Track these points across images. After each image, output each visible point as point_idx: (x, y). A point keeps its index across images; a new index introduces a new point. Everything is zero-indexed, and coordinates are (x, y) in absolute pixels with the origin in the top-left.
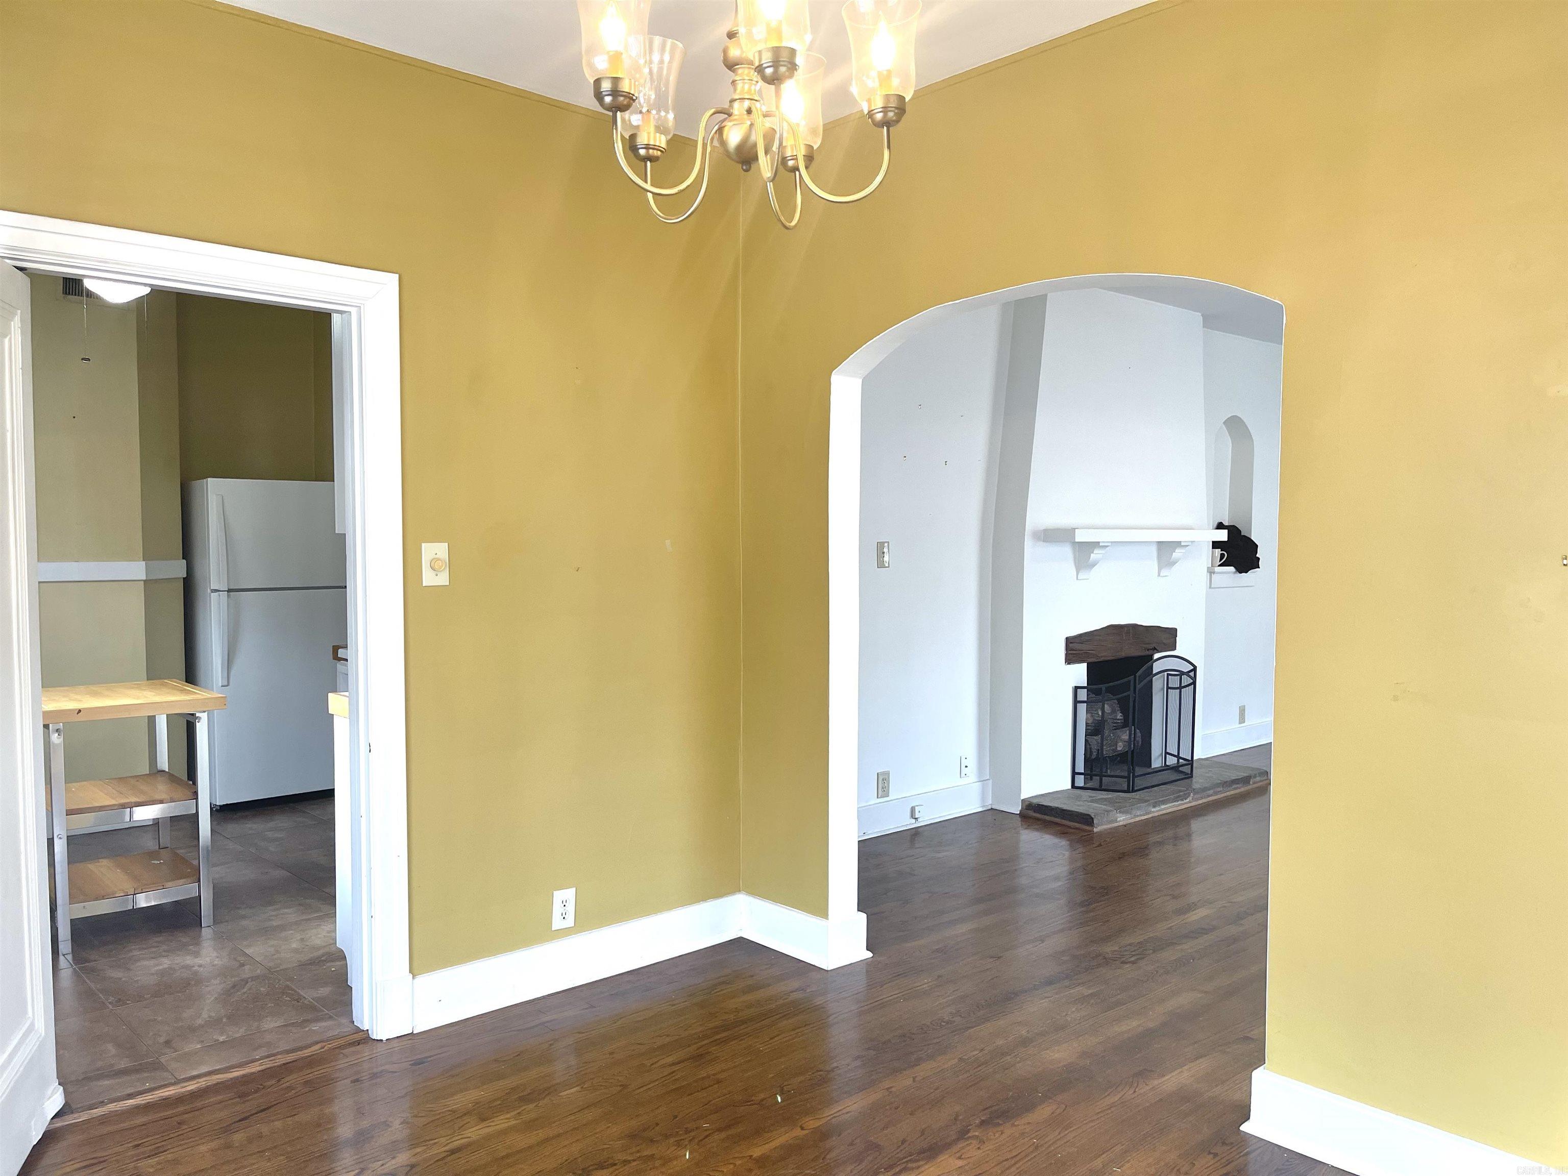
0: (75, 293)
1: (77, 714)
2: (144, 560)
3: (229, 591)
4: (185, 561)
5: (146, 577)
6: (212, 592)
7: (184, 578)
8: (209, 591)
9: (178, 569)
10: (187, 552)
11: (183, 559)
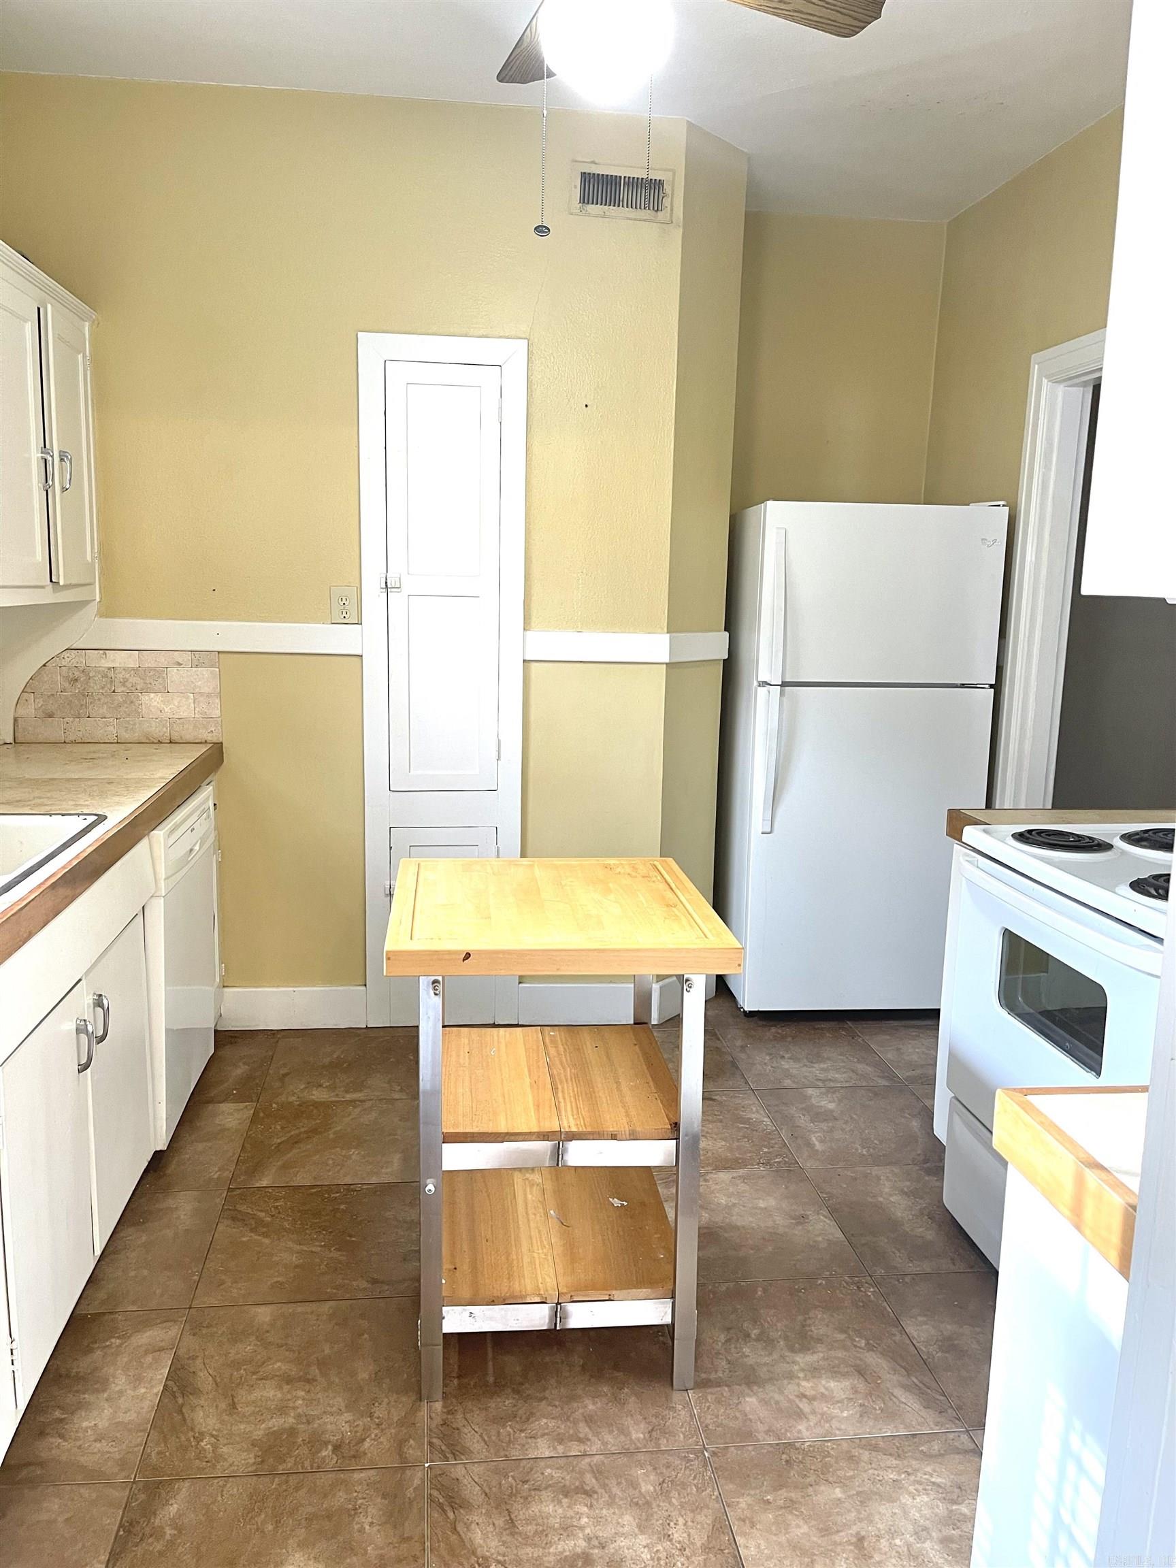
0: (607, 179)
1: (464, 960)
2: (668, 633)
3: (784, 684)
4: (727, 634)
5: (670, 659)
6: (759, 686)
7: (724, 660)
8: (755, 683)
9: (716, 645)
10: (731, 623)
11: (725, 630)
